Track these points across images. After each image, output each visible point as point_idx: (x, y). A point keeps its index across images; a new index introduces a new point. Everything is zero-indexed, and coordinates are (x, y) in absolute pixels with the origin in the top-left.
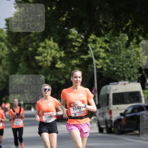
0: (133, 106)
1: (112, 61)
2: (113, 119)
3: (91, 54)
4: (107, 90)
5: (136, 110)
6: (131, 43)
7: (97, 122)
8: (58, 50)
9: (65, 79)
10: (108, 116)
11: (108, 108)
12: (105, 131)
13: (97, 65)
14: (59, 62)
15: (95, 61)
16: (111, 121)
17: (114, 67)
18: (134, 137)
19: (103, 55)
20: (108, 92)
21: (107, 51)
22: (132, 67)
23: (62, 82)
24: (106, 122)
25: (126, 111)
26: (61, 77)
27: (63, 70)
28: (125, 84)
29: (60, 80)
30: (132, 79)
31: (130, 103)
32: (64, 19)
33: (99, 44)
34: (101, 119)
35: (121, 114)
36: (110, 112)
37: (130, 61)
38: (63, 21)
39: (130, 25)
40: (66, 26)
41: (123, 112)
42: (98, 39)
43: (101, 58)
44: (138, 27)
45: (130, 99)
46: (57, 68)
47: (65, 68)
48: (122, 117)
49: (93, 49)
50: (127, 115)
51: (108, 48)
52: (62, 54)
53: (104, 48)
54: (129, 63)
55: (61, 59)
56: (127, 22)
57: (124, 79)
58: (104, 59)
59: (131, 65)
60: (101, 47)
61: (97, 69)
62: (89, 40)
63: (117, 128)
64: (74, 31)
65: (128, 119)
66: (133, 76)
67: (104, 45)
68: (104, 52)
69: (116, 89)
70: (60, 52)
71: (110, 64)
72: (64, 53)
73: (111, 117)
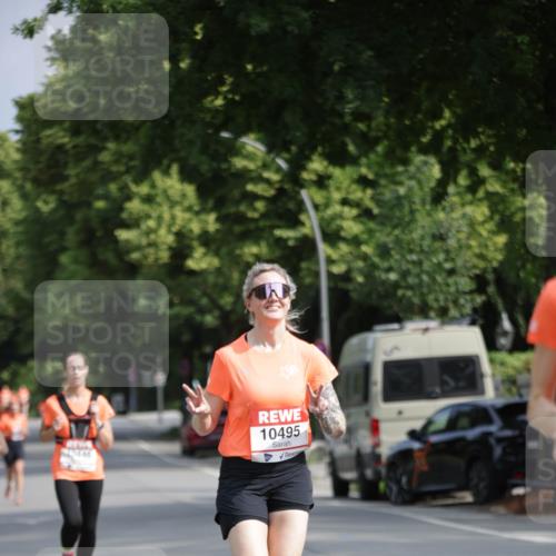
0: (453, 406)
1: (384, 251)
2: (385, 451)
3: (311, 224)
4: (363, 349)
5: (464, 422)
6: (451, 189)
7: (327, 459)
8: (196, 208)
9: (220, 308)
10: (365, 441)
11: (368, 414)
12: (354, 492)
13: (330, 261)
14: (199, 252)
15: (323, 249)
16: (377, 458)
17: (389, 270)
18: (453, 513)
19: (352, 227)
20: (368, 358)
21: (366, 214)
22: (451, 272)
23: (210, 320)
24: (360, 460)
25: (429, 422)
26: (204, 301)
27: (211, 279)
28: (426, 330)
29: (202, 311)
30: (453, 312)
31: (445, 395)
32: (219, 102)
33: (338, 189)
34: (341, 449)
35: (413, 435)
36: (375, 427)
37: (447, 252)
38: (216, 111)
39: (449, 126)
40: (224, 127)
41: (418, 425)
42: (337, 172)
43: (344, 240)
44: (476, 135)
45: (443, 383)
46: (192, 273)
47: (219, 271)
48: (416, 445)
49: (316, 207)
50: (434, 439)
51: (369, 203)
52: (211, 222)
53: (357, 204)
54: (441, 257)
55: (206, 239)
56: (438, 116)
57: (423, 311)
58: (355, 241)
59: (448, 266)
60: (345, 202)
61: (331, 275)
62: (305, 175)
63: (398, 482)
64: (252, 144)
65: (435, 450)
66: (455, 302)
67: (357, 194)
68: (356, 218)
69: (396, 348)
70: (203, 217)
71: (376, 260)
72: (218, 220)
73: (377, 445)
